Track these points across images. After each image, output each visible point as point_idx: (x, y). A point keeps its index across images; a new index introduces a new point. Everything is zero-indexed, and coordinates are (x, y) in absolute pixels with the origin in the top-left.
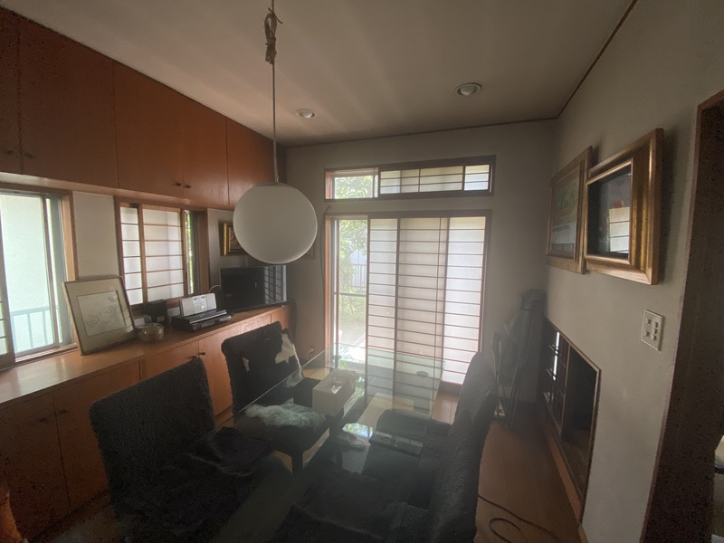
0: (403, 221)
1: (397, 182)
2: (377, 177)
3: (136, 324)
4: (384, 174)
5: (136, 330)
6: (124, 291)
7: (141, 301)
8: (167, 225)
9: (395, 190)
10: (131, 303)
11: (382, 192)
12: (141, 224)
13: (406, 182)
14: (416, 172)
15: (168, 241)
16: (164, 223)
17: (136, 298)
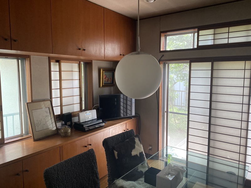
0: (215, 63)
1: (211, 37)
2: (196, 34)
3: (57, 126)
4: (201, 32)
5: (57, 129)
6: (52, 107)
7: (59, 113)
8: (72, 71)
9: (210, 43)
10: (55, 114)
11: (200, 45)
12: (60, 71)
13: (217, 36)
14: (226, 30)
15: (73, 80)
16: (71, 70)
17: (57, 112)
